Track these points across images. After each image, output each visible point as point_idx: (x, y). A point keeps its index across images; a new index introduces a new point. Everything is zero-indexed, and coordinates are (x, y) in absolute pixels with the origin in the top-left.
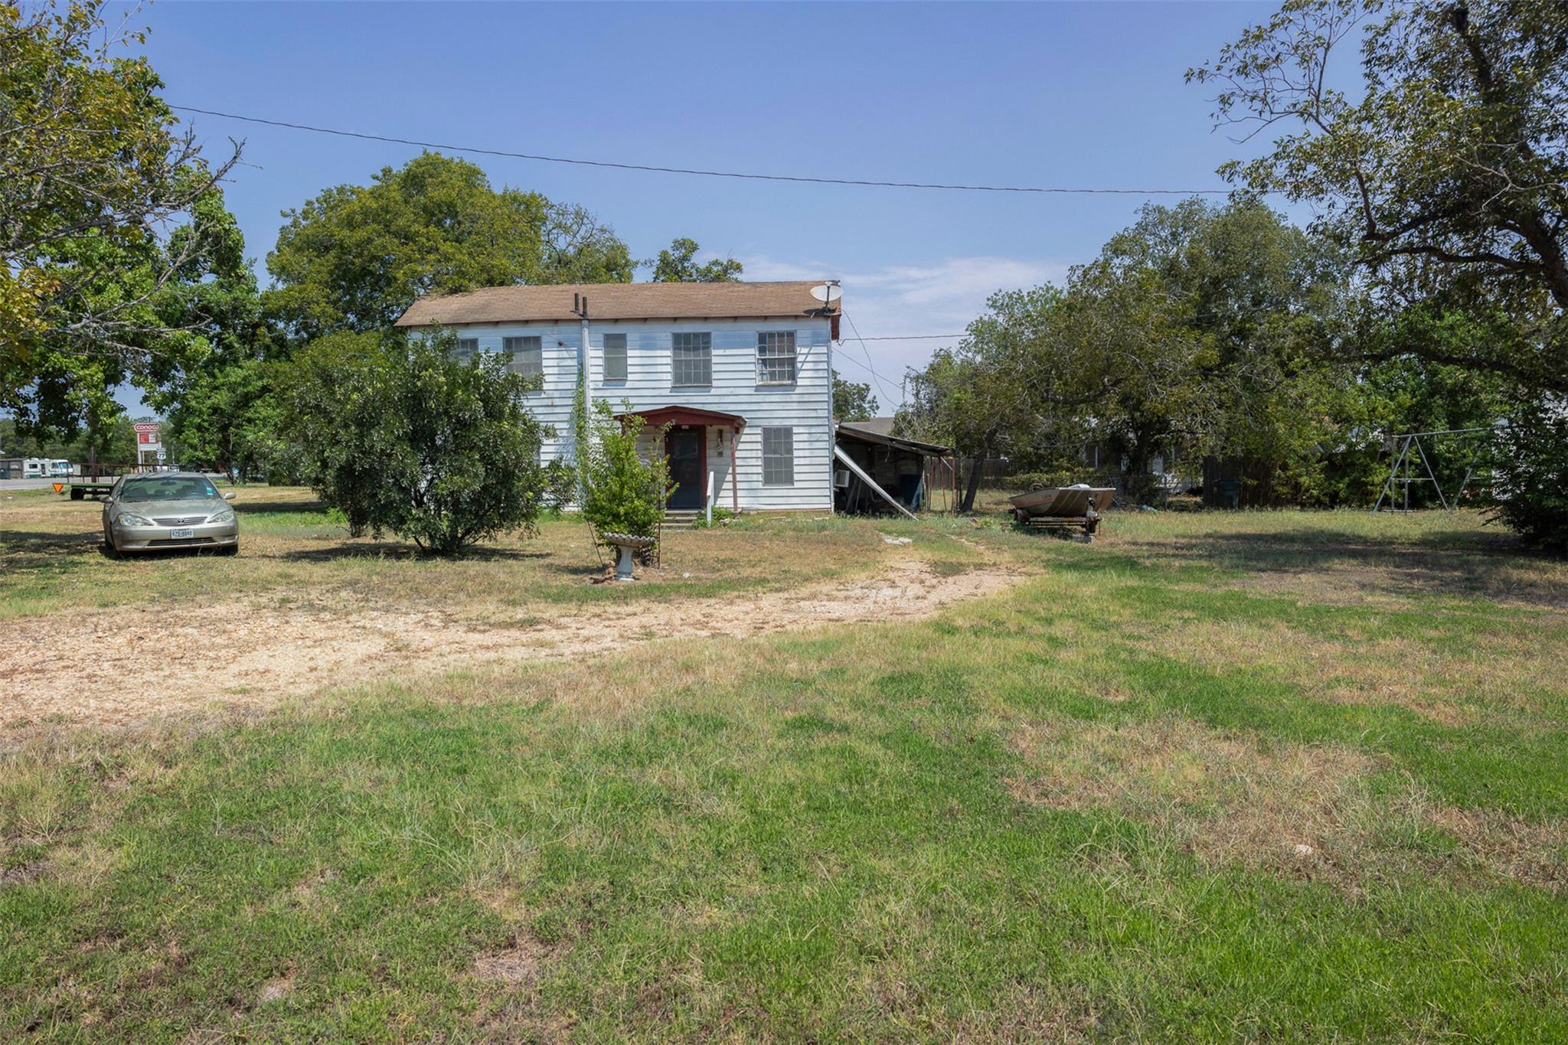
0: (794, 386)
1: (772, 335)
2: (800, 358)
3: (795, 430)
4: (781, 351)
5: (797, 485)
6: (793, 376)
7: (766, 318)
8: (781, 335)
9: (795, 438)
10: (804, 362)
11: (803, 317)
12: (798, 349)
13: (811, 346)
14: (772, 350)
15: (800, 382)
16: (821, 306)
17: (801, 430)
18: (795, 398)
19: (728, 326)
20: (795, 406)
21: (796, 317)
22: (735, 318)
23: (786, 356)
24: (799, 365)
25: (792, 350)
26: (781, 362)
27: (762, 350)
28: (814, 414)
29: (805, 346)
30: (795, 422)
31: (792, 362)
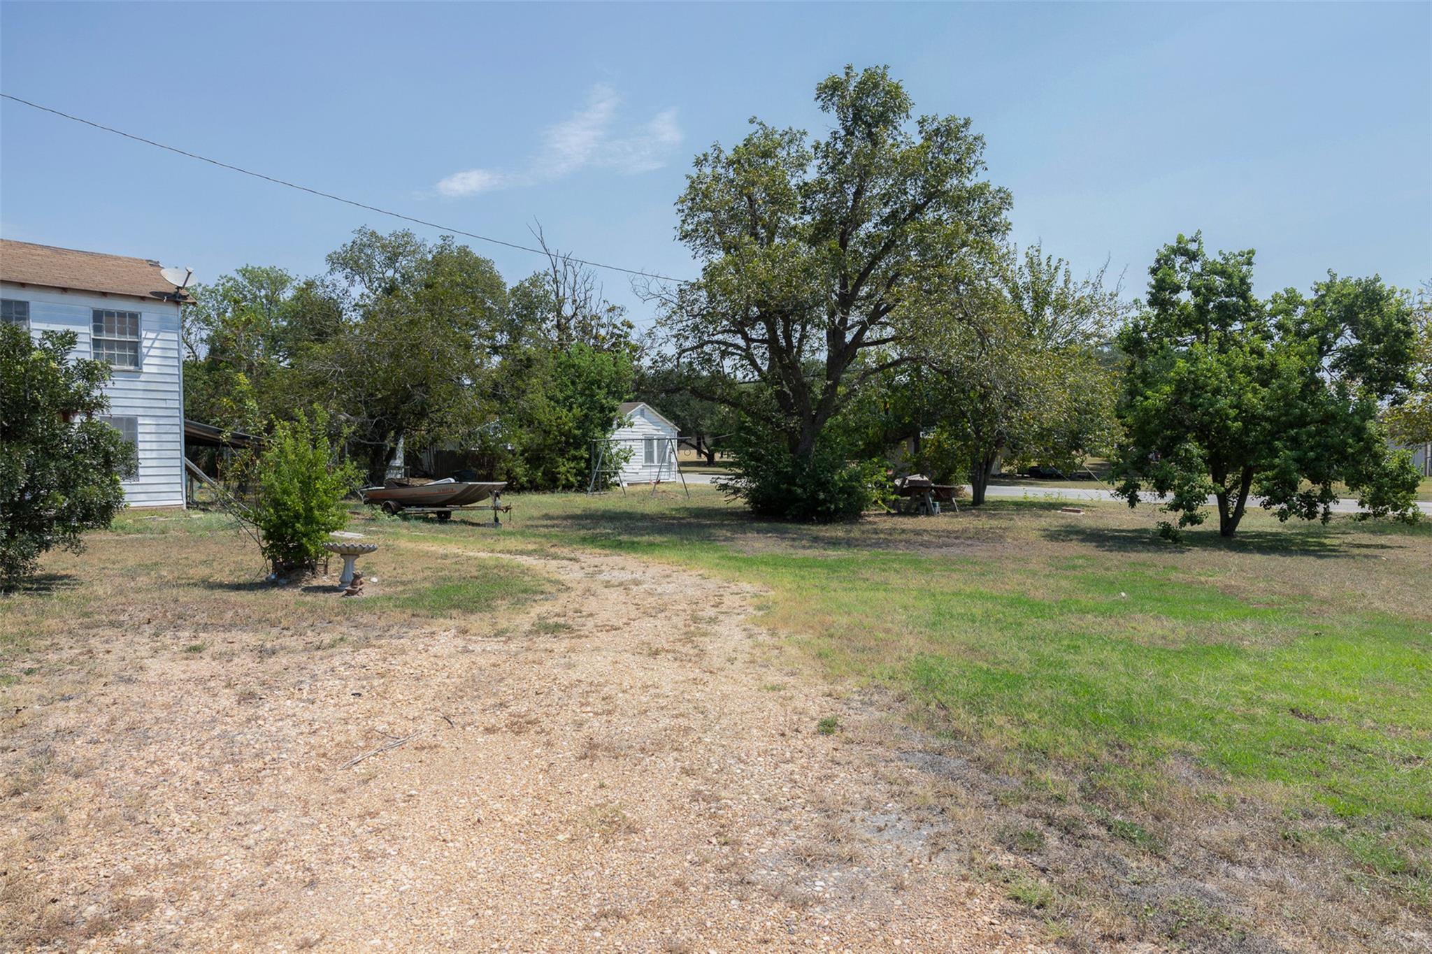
0: (139, 372)
1: (110, 314)
2: (146, 343)
3: (140, 421)
4: (122, 332)
5: (142, 480)
6: (136, 361)
7: (104, 294)
8: (122, 315)
9: (140, 429)
10: (151, 347)
11: (150, 298)
12: (144, 333)
13: (158, 331)
14: (110, 331)
15: (145, 369)
16: (173, 290)
17: (147, 421)
18: (140, 386)
19: (55, 297)
20: (140, 394)
21: (143, 298)
22: (64, 290)
23: (128, 338)
24: (145, 351)
25: (135, 332)
26: (122, 345)
27: (97, 330)
28: (162, 404)
29: (152, 331)
30: (140, 412)
31: (135, 346)
